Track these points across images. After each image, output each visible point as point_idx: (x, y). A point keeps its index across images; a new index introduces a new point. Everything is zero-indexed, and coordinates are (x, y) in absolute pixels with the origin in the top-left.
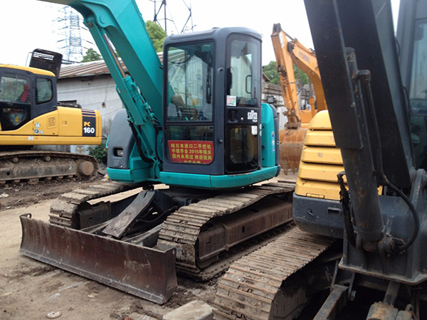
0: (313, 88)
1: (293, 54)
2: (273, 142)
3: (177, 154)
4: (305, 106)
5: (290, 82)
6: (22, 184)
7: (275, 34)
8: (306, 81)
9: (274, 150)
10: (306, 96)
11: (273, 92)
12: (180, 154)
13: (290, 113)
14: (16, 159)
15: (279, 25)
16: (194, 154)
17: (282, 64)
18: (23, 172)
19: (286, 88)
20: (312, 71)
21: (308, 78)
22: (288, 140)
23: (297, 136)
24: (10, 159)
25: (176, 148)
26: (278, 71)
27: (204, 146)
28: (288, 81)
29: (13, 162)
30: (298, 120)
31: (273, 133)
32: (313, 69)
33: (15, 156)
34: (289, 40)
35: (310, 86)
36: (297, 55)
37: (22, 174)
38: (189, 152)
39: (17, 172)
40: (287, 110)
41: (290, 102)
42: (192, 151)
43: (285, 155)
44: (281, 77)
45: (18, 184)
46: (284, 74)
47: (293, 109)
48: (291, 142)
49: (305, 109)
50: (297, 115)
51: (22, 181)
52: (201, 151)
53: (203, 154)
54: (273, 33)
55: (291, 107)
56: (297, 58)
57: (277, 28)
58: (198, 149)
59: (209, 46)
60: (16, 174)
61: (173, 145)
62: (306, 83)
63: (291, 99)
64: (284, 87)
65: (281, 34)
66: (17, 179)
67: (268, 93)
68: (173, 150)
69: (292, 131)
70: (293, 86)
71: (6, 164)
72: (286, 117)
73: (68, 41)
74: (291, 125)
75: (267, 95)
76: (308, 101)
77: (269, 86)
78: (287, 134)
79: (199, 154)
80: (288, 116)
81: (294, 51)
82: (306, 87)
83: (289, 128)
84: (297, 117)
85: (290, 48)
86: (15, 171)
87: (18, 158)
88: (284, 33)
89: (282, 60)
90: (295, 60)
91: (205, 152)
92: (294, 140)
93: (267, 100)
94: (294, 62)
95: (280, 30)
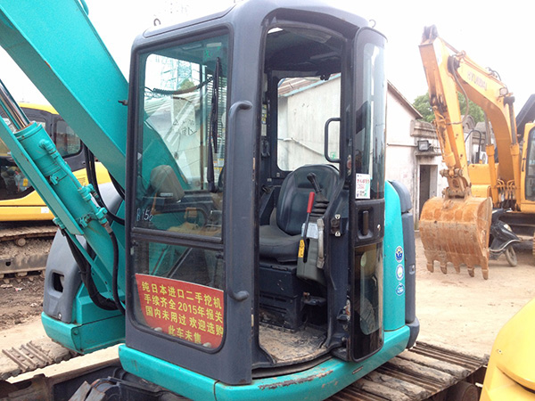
0: (491, 127)
1: (458, 76)
2: (400, 271)
3: (154, 307)
4: (478, 154)
5: (452, 121)
6: (31, 279)
7: (427, 43)
8: (479, 116)
9: (402, 290)
10: (480, 139)
11: (427, 134)
12: (162, 309)
13: (451, 172)
14: (23, 242)
15: (434, 28)
16: (188, 315)
17: (438, 92)
18: (32, 260)
19: (446, 132)
20: (490, 103)
21: (482, 113)
22: (449, 217)
23: (464, 213)
24: (13, 241)
25: (152, 294)
26: (432, 105)
27: (207, 298)
28: (448, 120)
29: (18, 246)
30: (466, 184)
31: (400, 248)
32: (493, 100)
33: (20, 236)
34: (452, 53)
35: (487, 123)
36: (465, 77)
37: (30, 263)
38: (177, 306)
39: (23, 261)
40: (447, 168)
41: (452, 154)
42: (184, 307)
43: (443, 242)
44: (437, 114)
45: (24, 279)
46: (443, 108)
47: (458, 165)
48: (452, 222)
49: (478, 160)
50: (465, 175)
51: (30, 273)
52: (201, 310)
53: (205, 318)
54: (424, 41)
55: (454, 163)
56: (465, 83)
57: (429, 34)
58: (195, 303)
59: (220, 44)
60: (20, 264)
61: (145, 286)
62: (480, 120)
63: (454, 149)
64: (443, 130)
65: (437, 43)
66: (23, 271)
67: (420, 136)
68: (147, 297)
69: (455, 202)
70: (457, 129)
71: (6, 250)
72: (445, 179)
73: (176, 72)
74: (454, 191)
75: (418, 139)
76: (483, 146)
77: (422, 126)
78: (447, 208)
79: (198, 317)
80: (449, 177)
81: (459, 70)
82: (481, 126)
83: (450, 197)
84: (464, 179)
85: (452, 66)
86: (19, 259)
87: (26, 239)
88: (442, 41)
89: (438, 87)
90: (462, 86)
91: (210, 314)
92: (458, 218)
93: (418, 147)
94: (458, 88)
95: (435, 36)
